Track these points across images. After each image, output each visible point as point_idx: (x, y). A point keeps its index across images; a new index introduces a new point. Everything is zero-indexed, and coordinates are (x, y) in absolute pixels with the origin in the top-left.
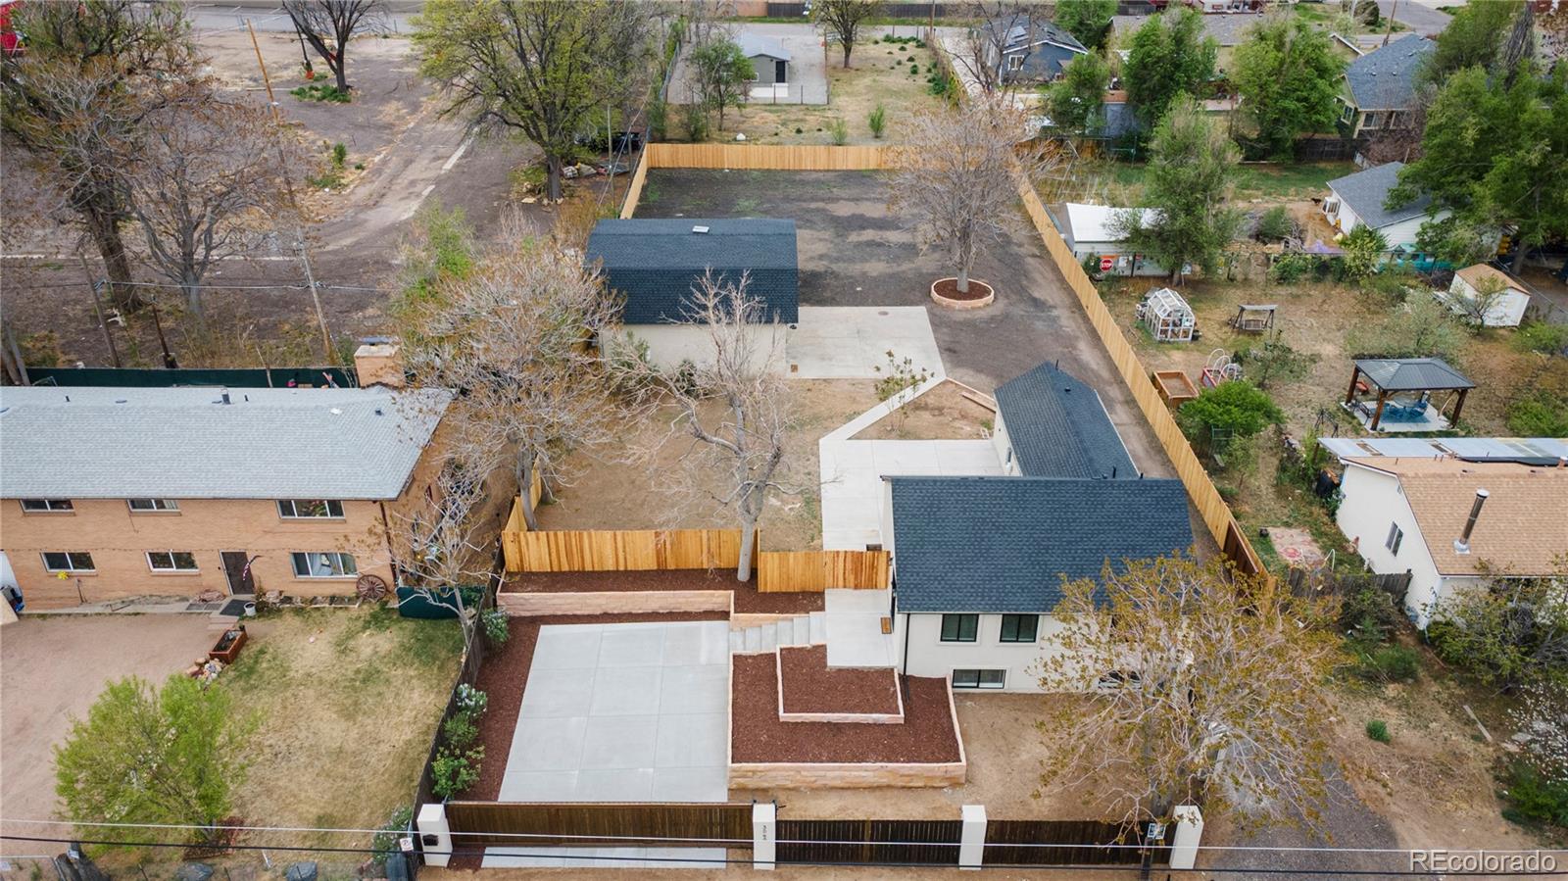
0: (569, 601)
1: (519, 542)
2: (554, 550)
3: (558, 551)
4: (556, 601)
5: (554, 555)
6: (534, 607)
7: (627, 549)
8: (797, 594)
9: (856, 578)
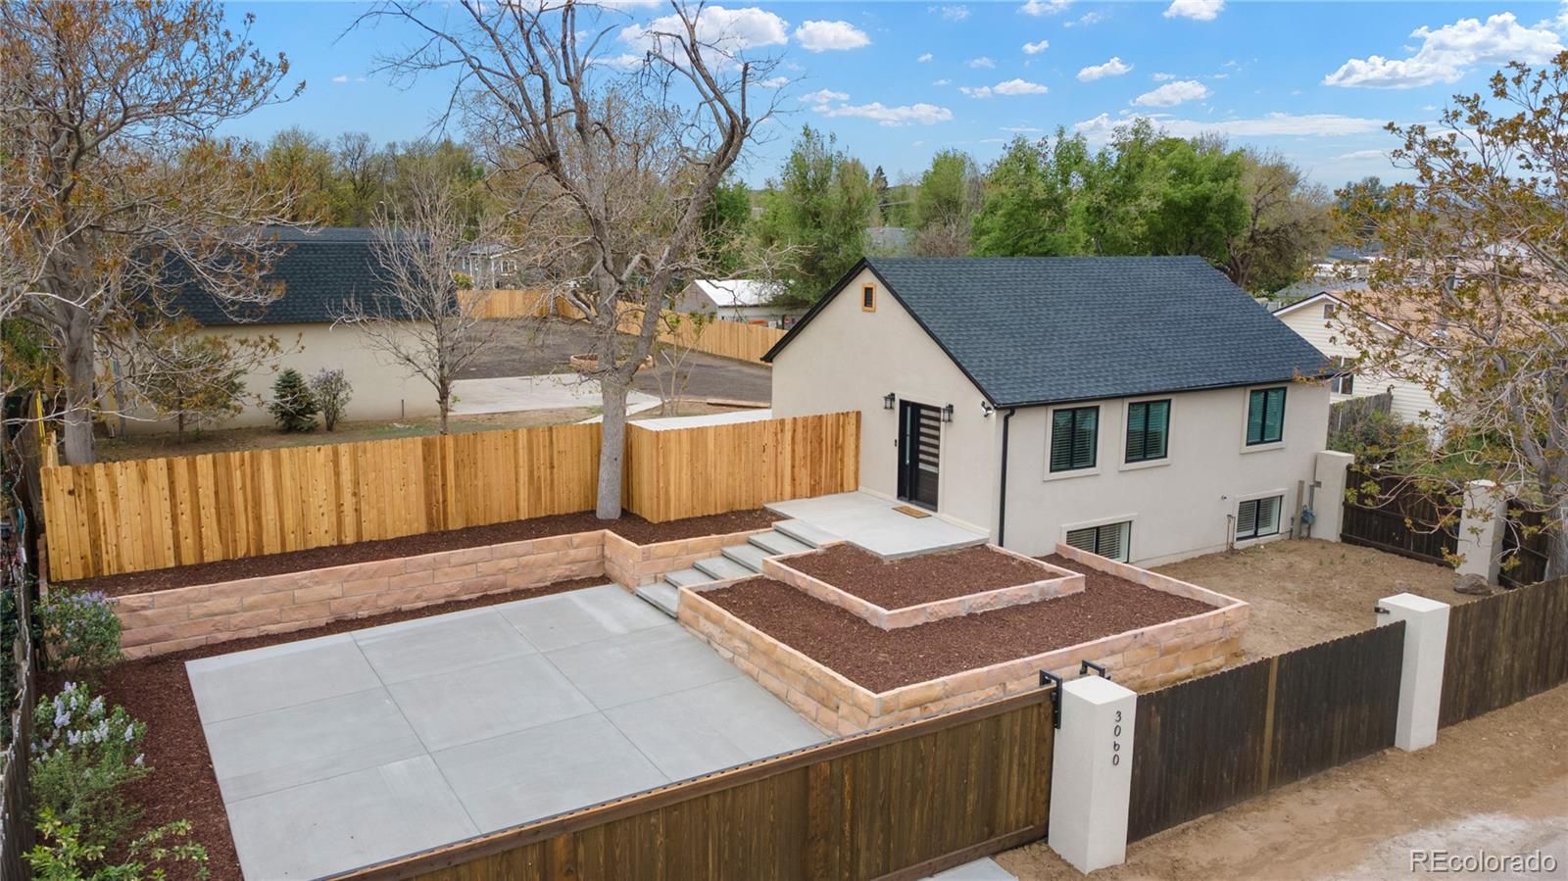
0: (249, 600)
1: (91, 492)
2: (185, 508)
3: (196, 509)
4: (215, 605)
5: (185, 520)
6: (157, 631)
7: (363, 490)
8: (725, 515)
9: (812, 474)
